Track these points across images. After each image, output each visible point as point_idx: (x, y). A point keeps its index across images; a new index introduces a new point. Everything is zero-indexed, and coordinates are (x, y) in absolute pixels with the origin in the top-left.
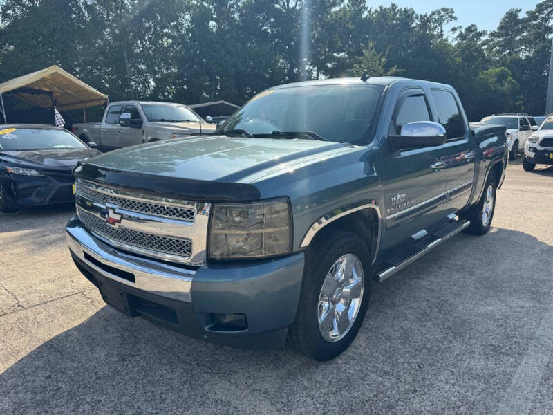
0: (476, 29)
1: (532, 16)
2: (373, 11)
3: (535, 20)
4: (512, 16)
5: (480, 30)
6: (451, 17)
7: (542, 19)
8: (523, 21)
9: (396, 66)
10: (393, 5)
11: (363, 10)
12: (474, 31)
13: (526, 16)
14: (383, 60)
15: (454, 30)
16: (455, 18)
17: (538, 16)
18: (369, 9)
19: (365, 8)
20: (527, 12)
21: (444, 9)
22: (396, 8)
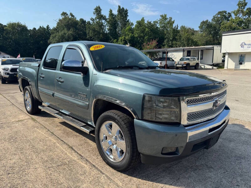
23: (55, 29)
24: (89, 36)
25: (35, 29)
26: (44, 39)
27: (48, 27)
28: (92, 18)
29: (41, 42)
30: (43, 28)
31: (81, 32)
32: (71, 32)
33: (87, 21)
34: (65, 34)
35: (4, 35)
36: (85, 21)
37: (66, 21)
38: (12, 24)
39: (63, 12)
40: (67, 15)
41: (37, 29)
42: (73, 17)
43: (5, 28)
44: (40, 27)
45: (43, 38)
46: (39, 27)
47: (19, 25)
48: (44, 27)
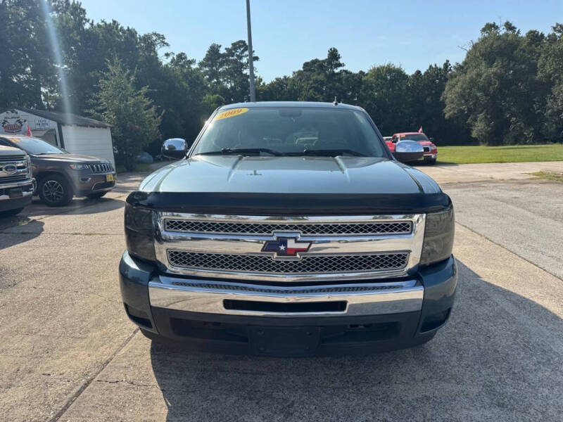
0: (186, 58)
1: (230, 52)
2: (95, 24)
3: (233, 56)
4: (214, 50)
5: (189, 58)
6: (163, 42)
7: (238, 56)
8: (223, 55)
9: (148, 86)
10: (114, 22)
11: (84, 21)
12: (184, 58)
13: (225, 51)
14: (132, 78)
15: (167, 55)
16: (167, 45)
17: (234, 53)
18: (91, 22)
19: (86, 19)
20: (226, 49)
21: (155, 34)
22: (118, 25)
23: (460, 68)
24: (541, 72)
25: (418, 72)
26: (434, 92)
27: (446, 65)
28: (557, 25)
29: (428, 99)
30: (436, 67)
31: (523, 66)
32: (496, 69)
33: (546, 35)
34: (479, 75)
35: (361, 92)
36: (542, 35)
37: (486, 45)
38: (378, 69)
39: (487, 25)
40: (497, 28)
41: (423, 73)
42: (510, 32)
43: (363, 79)
44: (431, 67)
45: (432, 90)
46: (428, 68)
47: (389, 70)
48: (438, 66)
